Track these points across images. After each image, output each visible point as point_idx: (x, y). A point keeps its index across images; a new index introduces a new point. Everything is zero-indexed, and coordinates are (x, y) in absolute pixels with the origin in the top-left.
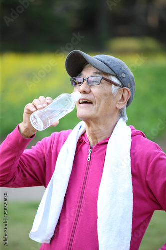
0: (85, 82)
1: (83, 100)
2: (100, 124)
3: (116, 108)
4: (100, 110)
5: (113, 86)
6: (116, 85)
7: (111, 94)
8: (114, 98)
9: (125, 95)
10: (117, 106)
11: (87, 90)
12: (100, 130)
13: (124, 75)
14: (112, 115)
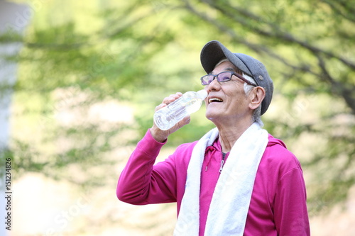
0: (216, 79)
1: (212, 98)
2: (231, 125)
3: (250, 109)
4: (230, 108)
5: (246, 84)
6: (249, 83)
7: (243, 93)
8: (246, 97)
9: (259, 94)
10: (250, 106)
11: (217, 87)
12: (231, 132)
13: (261, 77)
14: (245, 116)
